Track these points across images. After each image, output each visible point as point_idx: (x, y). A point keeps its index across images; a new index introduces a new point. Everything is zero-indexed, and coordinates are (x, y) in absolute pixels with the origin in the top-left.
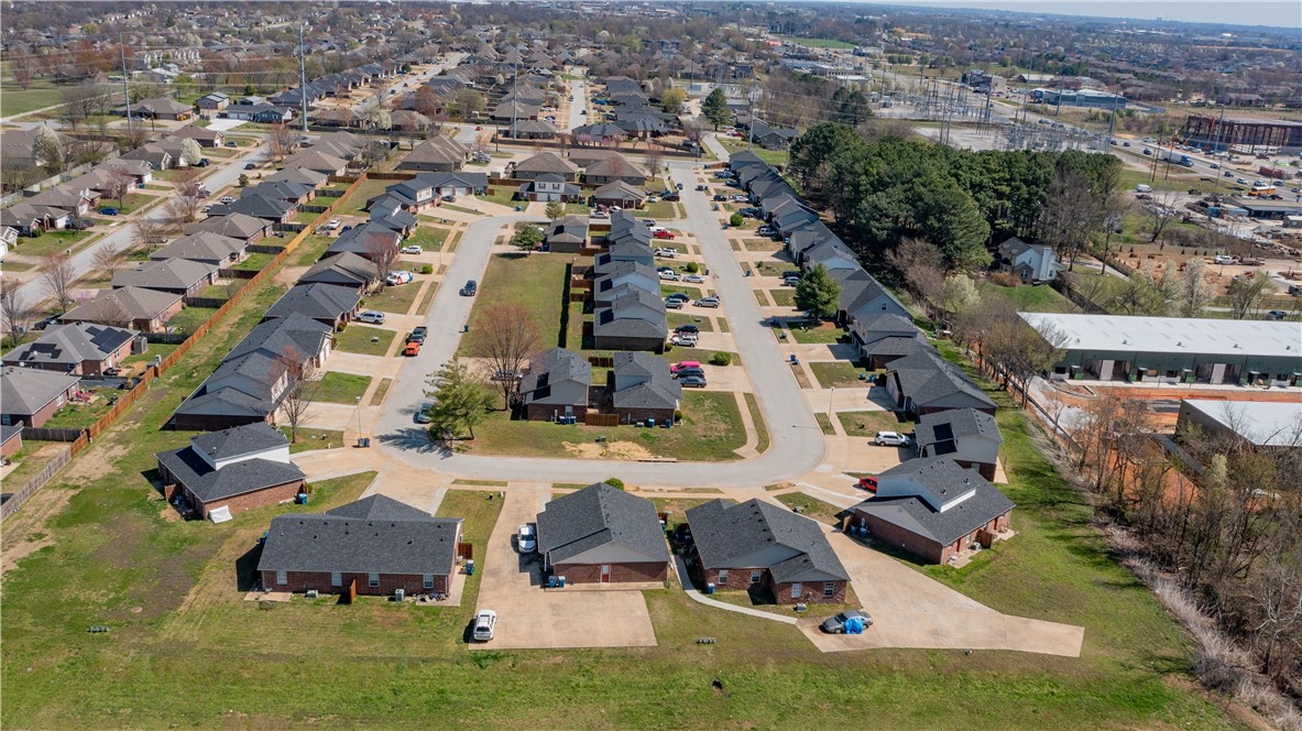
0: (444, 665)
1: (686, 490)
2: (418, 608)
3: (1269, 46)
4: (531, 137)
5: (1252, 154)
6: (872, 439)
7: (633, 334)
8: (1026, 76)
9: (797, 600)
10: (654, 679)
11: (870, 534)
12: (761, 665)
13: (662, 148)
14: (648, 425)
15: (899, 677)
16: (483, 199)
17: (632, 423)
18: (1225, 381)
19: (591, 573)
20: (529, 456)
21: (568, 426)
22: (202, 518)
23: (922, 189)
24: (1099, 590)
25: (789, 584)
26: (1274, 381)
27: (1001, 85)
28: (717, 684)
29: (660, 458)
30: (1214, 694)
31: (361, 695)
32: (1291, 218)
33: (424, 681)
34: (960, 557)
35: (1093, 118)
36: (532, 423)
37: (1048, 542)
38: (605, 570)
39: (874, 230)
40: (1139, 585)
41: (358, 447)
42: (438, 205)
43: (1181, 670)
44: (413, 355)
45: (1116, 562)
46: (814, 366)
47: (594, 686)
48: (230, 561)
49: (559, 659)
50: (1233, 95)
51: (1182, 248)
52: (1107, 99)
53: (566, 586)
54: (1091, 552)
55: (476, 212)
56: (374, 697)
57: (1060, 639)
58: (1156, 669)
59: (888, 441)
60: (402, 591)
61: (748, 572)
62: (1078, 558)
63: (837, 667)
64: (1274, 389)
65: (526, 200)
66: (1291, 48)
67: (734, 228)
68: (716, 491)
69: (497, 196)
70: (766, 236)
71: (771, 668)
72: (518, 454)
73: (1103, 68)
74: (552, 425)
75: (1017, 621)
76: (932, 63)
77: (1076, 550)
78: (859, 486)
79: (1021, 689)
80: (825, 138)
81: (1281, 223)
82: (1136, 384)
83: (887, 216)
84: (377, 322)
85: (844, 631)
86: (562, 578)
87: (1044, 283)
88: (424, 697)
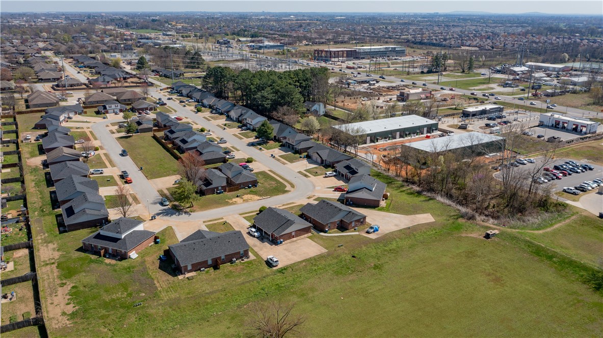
0: (272, 276)
1: (283, 205)
2: (243, 263)
3: (309, 20)
4: (71, 86)
5: (339, 61)
6: (324, 176)
7: (214, 157)
8: (241, 39)
9: (354, 227)
10: (335, 261)
11: (353, 204)
12: (361, 247)
13: (135, 85)
14: (249, 187)
15: (398, 240)
16: (83, 116)
17: (243, 188)
18: (400, 138)
19: (289, 236)
20: (219, 207)
21: (222, 194)
22: (126, 258)
23: (278, 88)
24: (423, 202)
25: (351, 222)
26: (412, 135)
27: (234, 43)
28: (353, 257)
29: (264, 198)
30: (471, 221)
31: (253, 294)
32: (371, 82)
33: (269, 283)
34: (383, 203)
35: (278, 54)
36: (207, 196)
37: (400, 193)
38: (293, 234)
39: (265, 105)
40: (431, 199)
41: (152, 219)
42: (67, 121)
43: (460, 217)
44: (131, 183)
45: (420, 194)
46: (280, 156)
47: (320, 268)
48: (156, 269)
49: (304, 263)
50: (317, 40)
51: (350, 97)
52: (278, 46)
53: (283, 243)
54: (411, 194)
55: (87, 122)
56: (257, 293)
57: (426, 218)
58: (455, 219)
59: (330, 175)
60: (235, 259)
61: (335, 222)
62: (411, 196)
63: (381, 242)
64: (413, 137)
65: (104, 114)
66: (317, 20)
67: (199, 113)
68: (293, 203)
69: (88, 114)
70: (216, 114)
71: (364, 248)
72: (214, 208)
73: (265, 33)
74: (215, 195)
75: (413, 216)
76: (200, 37)
77: (408, 194)
78: (335, 191)
79: (428, 233)
80: (220, 72)
81: (368, 84)
82: (377, 143)
83: (268, 99)
84: (101, 173)
85: (374, 232)
86: (282, 240)
87: (322, 115)
88: (273, 288)
